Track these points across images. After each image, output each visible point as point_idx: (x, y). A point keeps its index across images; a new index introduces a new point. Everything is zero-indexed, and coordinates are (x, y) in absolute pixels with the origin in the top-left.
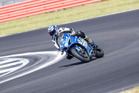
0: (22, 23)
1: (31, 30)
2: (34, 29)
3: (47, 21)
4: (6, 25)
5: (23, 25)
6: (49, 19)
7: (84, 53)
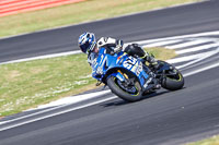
7: (131, 86)
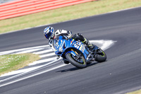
0: (67, 11)
1: (77, 18)
2: (80, 17)
3: (92, 9)
4: (51, 13)
5: (68, 13)
6: (95, 8)
